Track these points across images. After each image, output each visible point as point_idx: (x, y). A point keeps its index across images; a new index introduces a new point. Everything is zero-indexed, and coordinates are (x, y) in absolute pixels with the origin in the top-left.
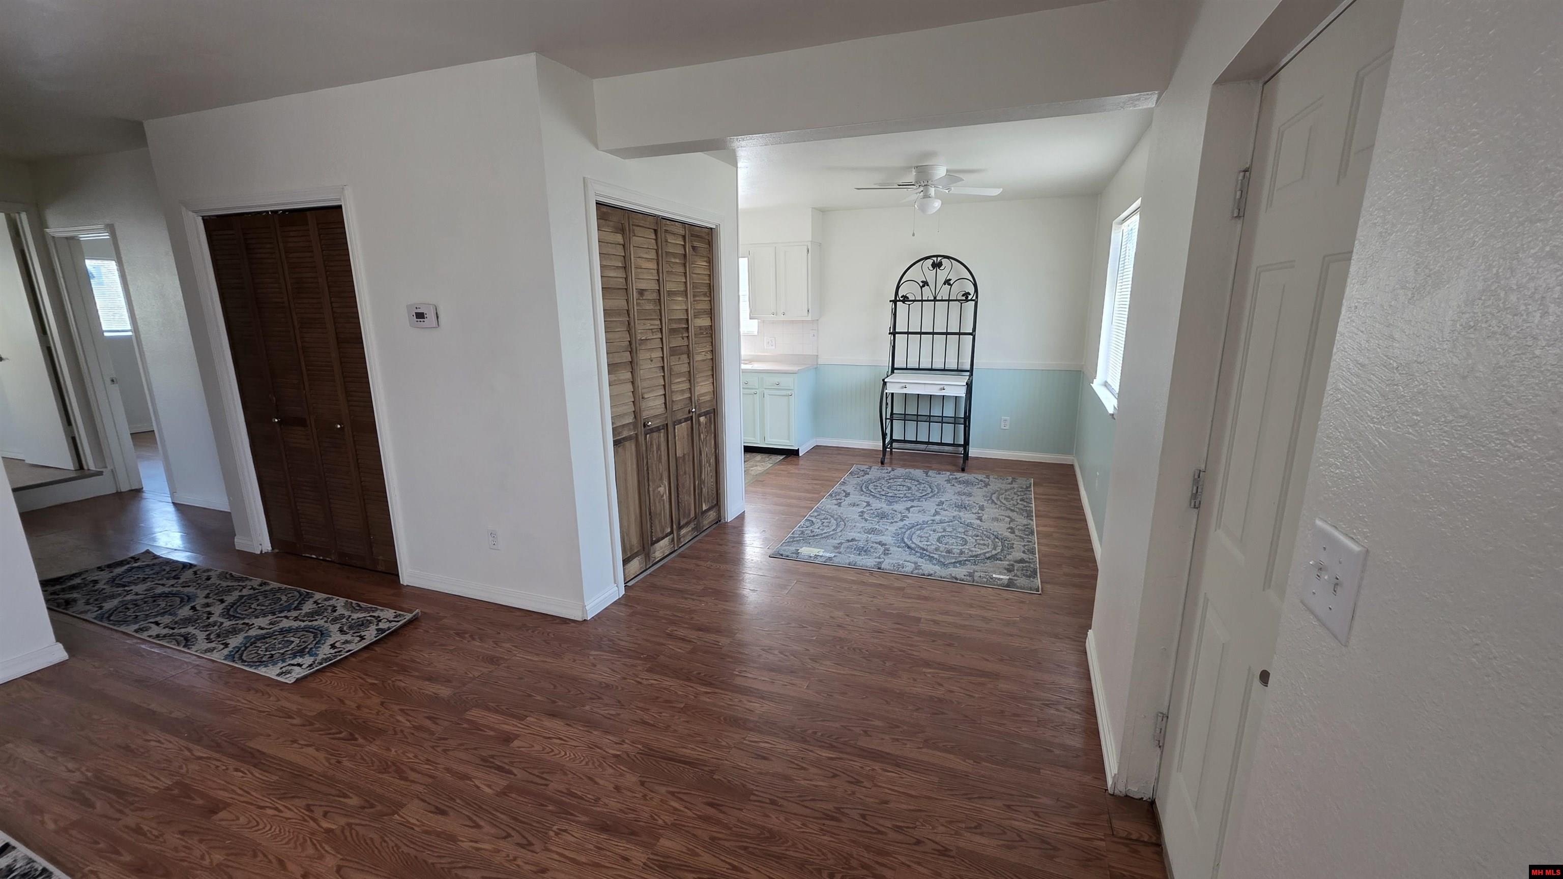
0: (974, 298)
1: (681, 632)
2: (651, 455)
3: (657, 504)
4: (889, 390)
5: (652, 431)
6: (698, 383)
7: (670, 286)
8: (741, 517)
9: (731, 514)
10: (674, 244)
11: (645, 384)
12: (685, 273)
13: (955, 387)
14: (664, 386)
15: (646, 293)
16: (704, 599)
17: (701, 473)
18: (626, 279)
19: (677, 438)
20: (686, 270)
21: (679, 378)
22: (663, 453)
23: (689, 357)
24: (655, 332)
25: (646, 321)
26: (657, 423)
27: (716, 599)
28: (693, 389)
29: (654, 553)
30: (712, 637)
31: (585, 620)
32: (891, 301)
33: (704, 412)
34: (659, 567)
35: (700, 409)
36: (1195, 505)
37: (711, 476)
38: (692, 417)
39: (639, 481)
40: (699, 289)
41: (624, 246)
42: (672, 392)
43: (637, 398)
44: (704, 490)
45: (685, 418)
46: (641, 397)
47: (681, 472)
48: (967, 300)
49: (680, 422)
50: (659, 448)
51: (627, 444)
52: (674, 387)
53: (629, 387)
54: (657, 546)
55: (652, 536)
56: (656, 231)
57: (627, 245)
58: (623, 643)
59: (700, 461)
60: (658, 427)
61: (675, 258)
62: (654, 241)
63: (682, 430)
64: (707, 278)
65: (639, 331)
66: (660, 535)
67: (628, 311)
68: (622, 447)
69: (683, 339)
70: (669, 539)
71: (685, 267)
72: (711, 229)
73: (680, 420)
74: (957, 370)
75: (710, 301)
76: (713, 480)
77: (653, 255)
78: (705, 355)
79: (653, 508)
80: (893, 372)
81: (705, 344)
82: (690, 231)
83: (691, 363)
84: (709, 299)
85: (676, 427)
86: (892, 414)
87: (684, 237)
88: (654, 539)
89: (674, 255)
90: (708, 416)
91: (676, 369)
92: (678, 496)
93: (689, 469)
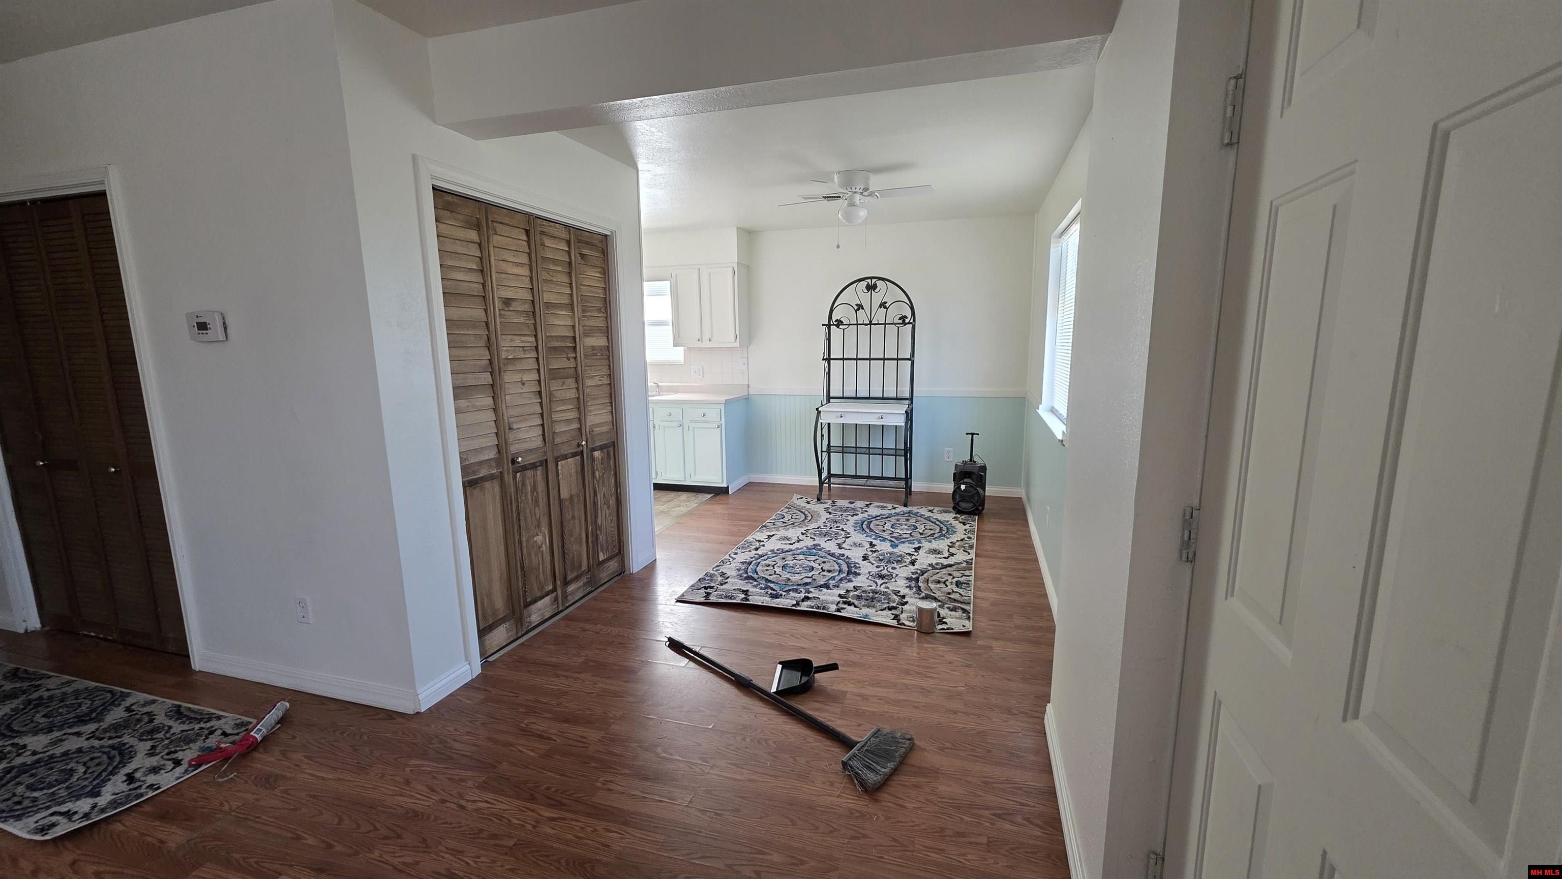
0: (912, 321)
1: (540, 726)
2: (523, 498)
3: (533, 557)
4: (824, 420)
5: (524, 468)
6: (591, 411)
7: (547, 297)
8: (651, 568)
9: (636, 564)
10: (555, 248)
11: (512, 412)
12: (571, 284)
13: (895, 416)
14: (542, 414)
15: (514, 304)
16: (582, 676)
17: (596, 517)
18: (484, 285)
19: (560, 476)
20: (571, 280)
21: (564, 405)
22: (540, 494)
23: (577, 381)
24: (528, 350)
25: (515, 337)
26: (532, 458)
27: (596, 676)
28: (583, 419)
29: (530, 616)
30: (578, 731)
31: (417, 712)
32: (823, 325)
33: (600, 446)
34: (535, 635)
35: (594, 442)
36: (1188, 558)
37: (611, 520)
38: (582, 452)
39: (505, 530)
40: (592, 303)
41: (480, 245)
42: (553, 422)
43: (502, 428)
44: (601, 537)
45: (572, 453)
46: (507, 428)
47: (568, 516)
48: (904, 323)
49: (565, 457)
50: (534, 488)
51: (487, 485)
52: (555, 417)
53: (491, 416)
54: (533, 608)
55: (525, 597)
56: (527, 232)
57: (485, 244)
58: (457, 745)
59: (595, 504)
60: (534, 463)
61: (555, 265)
62: (525, 243)
63: (568, 467)
64: (601, 291)
65: (505, 348)
66: (539, 594)
67: (487, 324)
68: (479, 488)
69: (569, 360)
70: (551, 598)
71: (571, 277)
72: (606, 236)
73: (566, 455)
74: (897, 399)
75: (606, 318)
76: (614, 524)
77: (524, 259)
78: (600, 380)
79: (526, 563)
80: (829, 401)
81: (600, 368)
82: (575, 235)
83: (581, 389)
84: (605, 315)
85: (559, 463)
86: (829, 445)
87: (568, 243)
88: (529, 600)
89: (555, 262)
90: (605, 451)
91: (559, 395)
92: (563, 546)
93: (579, 511)
